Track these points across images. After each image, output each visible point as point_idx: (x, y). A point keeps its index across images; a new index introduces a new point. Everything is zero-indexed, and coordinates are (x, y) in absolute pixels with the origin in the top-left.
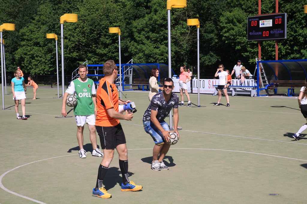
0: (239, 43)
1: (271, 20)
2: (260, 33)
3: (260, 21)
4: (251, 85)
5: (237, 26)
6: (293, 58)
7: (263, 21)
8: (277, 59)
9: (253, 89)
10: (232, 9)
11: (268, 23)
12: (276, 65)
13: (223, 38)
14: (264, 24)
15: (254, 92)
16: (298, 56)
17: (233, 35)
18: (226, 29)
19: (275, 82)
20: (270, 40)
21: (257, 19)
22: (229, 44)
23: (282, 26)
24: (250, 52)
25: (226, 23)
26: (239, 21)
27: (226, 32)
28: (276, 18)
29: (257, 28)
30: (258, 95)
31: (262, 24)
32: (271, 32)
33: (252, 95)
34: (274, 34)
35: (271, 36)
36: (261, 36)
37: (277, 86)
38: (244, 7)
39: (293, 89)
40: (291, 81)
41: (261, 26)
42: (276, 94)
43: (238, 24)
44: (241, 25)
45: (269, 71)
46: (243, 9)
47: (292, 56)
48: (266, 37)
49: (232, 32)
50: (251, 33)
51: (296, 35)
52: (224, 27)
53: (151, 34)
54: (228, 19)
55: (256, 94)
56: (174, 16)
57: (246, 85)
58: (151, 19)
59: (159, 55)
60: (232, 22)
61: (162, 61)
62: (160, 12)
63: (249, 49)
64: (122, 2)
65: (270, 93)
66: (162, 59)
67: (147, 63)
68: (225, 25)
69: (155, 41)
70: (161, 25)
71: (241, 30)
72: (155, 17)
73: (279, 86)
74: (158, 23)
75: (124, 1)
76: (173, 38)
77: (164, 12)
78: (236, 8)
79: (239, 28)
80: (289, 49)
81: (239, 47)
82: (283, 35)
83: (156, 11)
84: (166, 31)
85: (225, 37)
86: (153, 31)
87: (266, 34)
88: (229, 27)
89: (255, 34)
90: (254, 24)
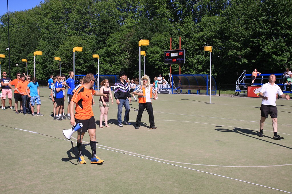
0: (157, 65)
1: (177, 53)
2: (171, 60)
3: (171, 53)
4: (168, 88)
6: (186, 74)
7: (173, 53)
8: (180, 74)
9: (170, 90)
10: (153, 46)
11: (175, 55)
12: (180, 76)
13: (149, 61)
14: (173, 55)
15: (170, 92)
16: (188, 72)
17: (154, 60)
18: (150, 57)
19: (180, 86)
20: (175, 64)
21: (170, 52)
22: (152, 65)
23: (182, 56)
25: (150, 54)
26: (157, 53)
27: (150, 59)
28: (179, 52)
29: (169, 57)
30: (172, 93)
32: (177, 59)
33: (169, 93)
34: (179, 61)
35: (177, 61)
36: (171, 61)
37: (182, 88)
38: (159, 45)
39: (191, 90)
40: (190, 86)
41: (171, 56)
42: (181, 93)
44: (158, 55)
45: (176, 80)
46: (159, 46)
47: (186, 72)
48: (174, 62)
49: (153, 58)
50: (166, 60)
51: (188, 61)
52: (149, 56)
53: (107, 59)
54: (151, 51)
55: (171, 92)
56: (120, 49)
57: (166, 88)
58: (107, 50)
59: (112, 70)
60: (153, 53)
61: (114, 74)
62: (112, 46)
63: (163, 68)
64: (86, 40)
65: (179, 92)
66: (114, 73)
67: (105, 74)
68: (150, 55)
69: (110, 62)
70: (113, 54)
71: (158, 57)
72: (110, 49)
73: (183, 89)
74: (111, 52)
75: (88, 39)
76: (120, 61)
77: (115, 46)
78: (155, 46)
79: (157, 56)
80: (184, 69)
81: (157, 67)
82: (183, 61)
83: (110, 46)
84: (116, 57)
85: (150, 61)
86: (108, 57)
87: (174, 60)
88: (152, 56)
89: (168, 60)
90: (167, 54)
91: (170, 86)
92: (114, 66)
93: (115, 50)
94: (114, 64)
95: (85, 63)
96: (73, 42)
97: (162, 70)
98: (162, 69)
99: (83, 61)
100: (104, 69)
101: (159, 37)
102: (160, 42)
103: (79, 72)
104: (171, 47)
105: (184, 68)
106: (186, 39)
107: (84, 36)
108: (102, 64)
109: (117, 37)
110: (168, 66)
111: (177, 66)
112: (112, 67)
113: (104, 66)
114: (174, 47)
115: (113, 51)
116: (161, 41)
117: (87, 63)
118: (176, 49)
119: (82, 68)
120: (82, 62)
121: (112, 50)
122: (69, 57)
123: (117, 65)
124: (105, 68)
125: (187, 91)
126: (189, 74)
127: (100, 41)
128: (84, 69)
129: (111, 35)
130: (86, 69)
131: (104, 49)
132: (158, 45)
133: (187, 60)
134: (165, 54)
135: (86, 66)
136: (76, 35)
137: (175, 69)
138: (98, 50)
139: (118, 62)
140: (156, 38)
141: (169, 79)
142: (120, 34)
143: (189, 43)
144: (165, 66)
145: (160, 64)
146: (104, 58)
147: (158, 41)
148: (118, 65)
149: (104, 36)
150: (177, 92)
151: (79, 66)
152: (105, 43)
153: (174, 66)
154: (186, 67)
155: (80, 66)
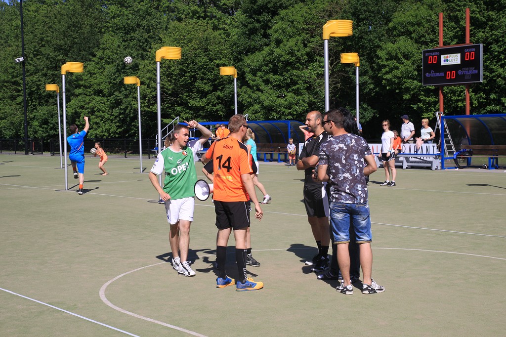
0: (408, 90)
1: (459, 55)
2: (442, 74)
3: (443, 57)
4: (431, 152)
5: (403, 63)
6: (491, 112)
7: (446, 56)
8: (468, 113)
9: (436, 158)
10: (396, 38)
11: (454, 59)
12: (467, 122)
13: (384, 82)
14: (447, 61)
15: (437, 163)
16: (498, 108)
17: (398, 78)
18: (387, 69)
19: (467, 147)
20: (455, 85)
21: (438, 53)
22: (392, 91)
23: (475, 63)
24: (424, 102)
25: (387, 60)
26: (407, 57)
27: (387, 73)
28: (466, 51)
29: (437, 66)
30: (443, 167)
31: (445, 61)
32: (459, 72)
33: (434, 168)
34: (464, 75)
35: (459, 78)
36: (443, 79)
37: (471, 153)
38: (413, 35)
39: (497, 159)
40: (493, 147)
41: (443, 63)
42: (469, 166)
43: (404, 60)
44: (409, 62)
45: (457, 132)
46: (411, 39)
47: (489, 108)
48: (451, 80)
49: (395, 72)
50: (427, 75)
51: (494, 76)
52: (384, 66)
53: (271, 77)
54: (389, 53)
55: (439, 165)
56: (308, 50)
57: (425, 152)
58: (271, 53)
59: (286, 108)
60: (396, 58)
61: (290, 117)
62: (285, 43)
63: (422, 98)
64: (224, 29)
65: (461, 165)
66: (290, 114)
67: (267, 119)
68: (386, 63)
69: (279, 87)
70: (287, 63)
71: (410, 69)
72: (278, 51)
73: (475, 154)
74: (282, 59)
75: (227, 27)
76: (306, 82)
77: (292, 43)
78: (401, 37)
79: (407, 66)
80: (483, 98)
81: (406, 96)
82: (477, 76)
83: (278, 42)
84: (295, 72)
85: (386, 79)
86: (275, 72)
87: (451, 75)
88: (392, 66)
89: (434, 75)
90: (432, 60)
91: (436, 148)
92: (290, 95)
93: (291, 53)
94: (290, 91)
95: (215, 88)
96: (184, 36)
97: (421, 105)
98: (420, 101)
99: (211, 85)
100: (262, 105)
101: (412, 12)
102: (416, 26)
103: (200, 115)
104: (441, 40)
105: (484, 96)
106: (491, 13)
107: (219, 19)
108: (257, 92)
109: (298, 18)
110: (436, 93)
111: (462, 92)
112: (286, 100)
113: (263, 97)
114: (452, 39)
115: (287, 57)
116: (419, 24)
117: (221, 90)
118: (457, 43)
119: (208, 104)
120: (207, 88)
121: (283, 53)
122: (176, 75)
123: (297, 92)
124: (266, 103)
125: (484, 159)
126: (497, 112)
127: (253, 32)
128: (214, 105)
129: (283, 13)
130: (218, 107)
131: (263, 52)
132: (408, 34)
133: (491, 73)
134: (426, 58)
135: (218, 97)
136: (198, 18)
137: (457, 101)
138: (247, 55)
139: (301, 85)
140: (403, 15)
141: (436, 127)
142: (305, 9)
143: (497, 24)
144: (428, 92)
145: (415, 88)
146: (264, 75)
147: (409, 23)
148: (301, 94)
149: (265, 17)
150: (456, 162)
151: (201, 98)
152: (266, 36)
153: (453, 92)
154: (488, 93)
155: (204, 99)
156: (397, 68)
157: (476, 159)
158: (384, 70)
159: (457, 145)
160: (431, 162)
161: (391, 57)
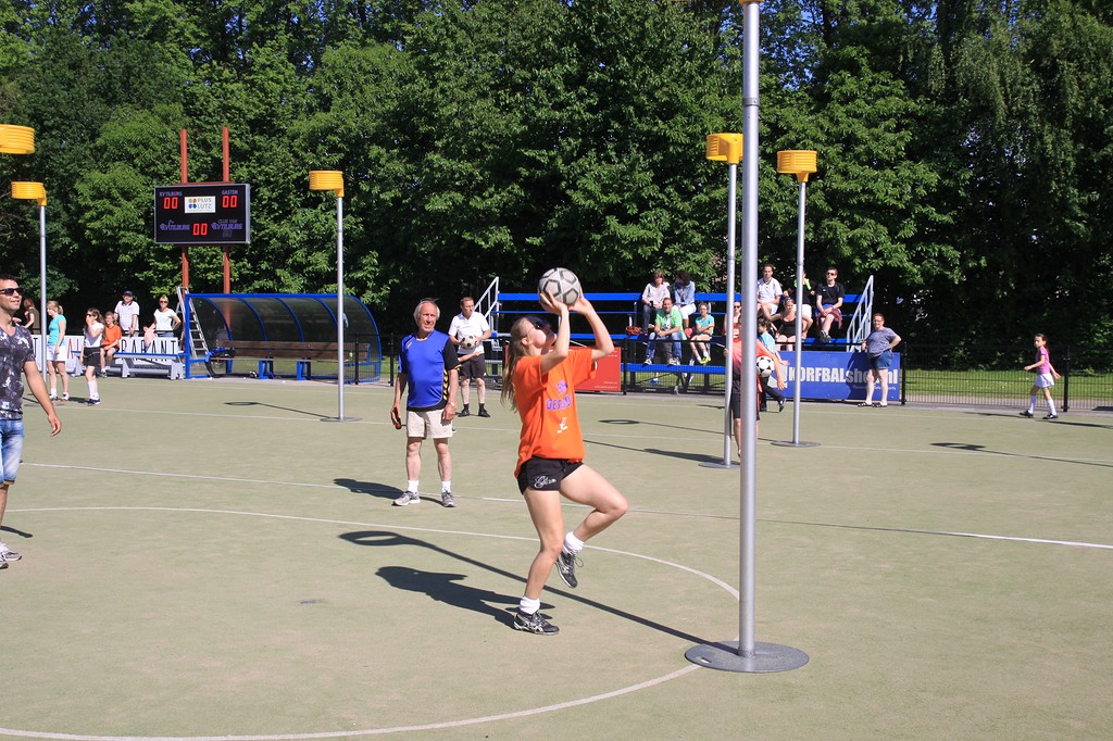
0: (127, 247)
1: (213, 198)
2: (186, 227)
3: (187, 199)
4: (169, 351)
5: (120, 206)
6: (261, 290)
7: (192, 198)
8: (227, 290)
9: (177, 361)
10: (109, 165)
11: (206, 205)
12: (226, 303)
13: (87, 232)
14: (195, 206)
15: (178, 369)
16: (270, 284)
17: (112, 229)
18: (93, 213)
19: (227, 344)
20: (204, 245)
21: (179, 194)
22: (101, 248)
23: (239, 213)
24: (156, 269)
25: (94, 198)
26: (127, 195)
27: (92, 219)
28: (223, 193)
29: (179, 215)
30: (187, 376)
31: (190, 206)
32: (214, 226)
33: (173, 376)
34: (221, 231)
35: (213, 235)
36: (188, 235)
37: (232, 354)
38: (136, 161)
39: (271, 363)
40: (265, 344)
41: (187, 210)
42: (229, 373)
43: (123, 201)
44: (130, 205)
45: (210, 320)
46: (135, 166)
47: (257, 284)
48: (200, 238)
49: (106, 219)
50: (162, 226)
51: (264, 236)
52: (88, 208)
54: (96, 188)
55: (182, 373)
57: (159, 351)
60: (109, 196)
63: (152, 262)
65: (216, 372)
68: (90, 203)
71: (132, 215)
73: (238, 355)
78: (117, 163)
79: (127, 210)
80: (249, 269)
81: (125, 258)
82: (241, 234)
85: (91, 229)
87: (201, 229)
88: (101, 208)
89: (174, 228)
90: (169, 204)
91: (176, 344)
97: (151, 273)
98: (149, 268)
101: (134, 124)
102: (141, 148)
104: (184, 174)
105: (249, 265)
106: (257, 138)
110: (175, 255)
111: (214, 256)
116: (146, 146)
118: (206, 181)
125: (251, 363)
126: (271, 290)
132: (130, 159)
133: (259, 231)
134: (160, 200)
137: (207, 271)
140: (120, 128)
143: (267, 155)
144: (161, 255)
145: (140, 247)
147: (129, 142)
150: (209, 367)
153: (201, 257)
154: (256, 261)
156: (111, 213)
157: (239, 363)
158: (88, 215)
159: (210, 340)
160: (169, 368)
161: (99, 194)
